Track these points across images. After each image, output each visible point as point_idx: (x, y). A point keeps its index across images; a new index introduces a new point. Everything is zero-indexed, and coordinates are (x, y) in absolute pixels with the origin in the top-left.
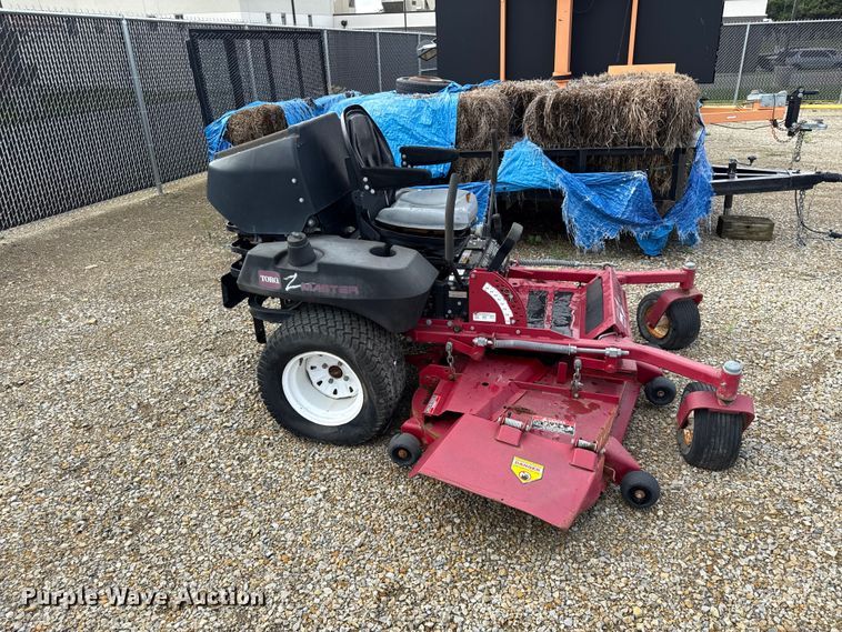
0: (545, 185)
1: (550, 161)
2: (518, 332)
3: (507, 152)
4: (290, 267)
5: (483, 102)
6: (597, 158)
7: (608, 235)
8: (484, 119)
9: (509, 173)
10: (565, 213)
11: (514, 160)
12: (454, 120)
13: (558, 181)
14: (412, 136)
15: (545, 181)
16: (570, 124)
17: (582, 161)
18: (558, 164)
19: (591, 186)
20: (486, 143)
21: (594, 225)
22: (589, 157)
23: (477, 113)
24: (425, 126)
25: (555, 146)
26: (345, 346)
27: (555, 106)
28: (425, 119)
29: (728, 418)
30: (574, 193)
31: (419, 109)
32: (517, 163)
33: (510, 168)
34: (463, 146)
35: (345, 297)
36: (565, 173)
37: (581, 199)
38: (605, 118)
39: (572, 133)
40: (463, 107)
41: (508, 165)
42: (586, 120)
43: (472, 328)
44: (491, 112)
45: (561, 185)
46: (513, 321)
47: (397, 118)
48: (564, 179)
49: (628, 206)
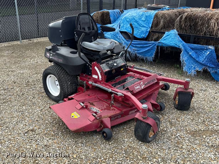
0: (176, 46)
1: (179, 38)
2: (102, 83)
3: (166, 32)
4: (52, 52)
5: (164, 15)
6: (198, 39)
7: (198, 69)
8: (162, 20)
9: (165, 40)
10: (181, 57)
11: (168, 36)
12: (152, 20)
13: (181, 45)
14: (138, 24)
15: (176, 44)
16: (190, 25)
17: (192, 39)
18: (182, 39)
19: (193, 49)
20: (162, 29)
21: (192, 64)
22: (195, 39)
23: (160, 18)
24: (143, 21)
25: (183, 32)
26: (56, 74)
27: (186, 18)
28: (143, 19)
29: (145, 124)
30: (186, 50)
31: (142, 15)
32: (168, 37)
33: (166, 38)
34: (153, 28)
35: (59, 62)
36: (184, 42)
37: (188, 53)
38: (203, 24)
39: (191, 29)
40: (156, 16)
41: (165, 37)
42: (196, 24)
43: (92, 79)
44: (165, 18)
45: (181, 47)
46: (101, 79)
47: (134, 18)
48: (183, 45)
49: (205, 59)
